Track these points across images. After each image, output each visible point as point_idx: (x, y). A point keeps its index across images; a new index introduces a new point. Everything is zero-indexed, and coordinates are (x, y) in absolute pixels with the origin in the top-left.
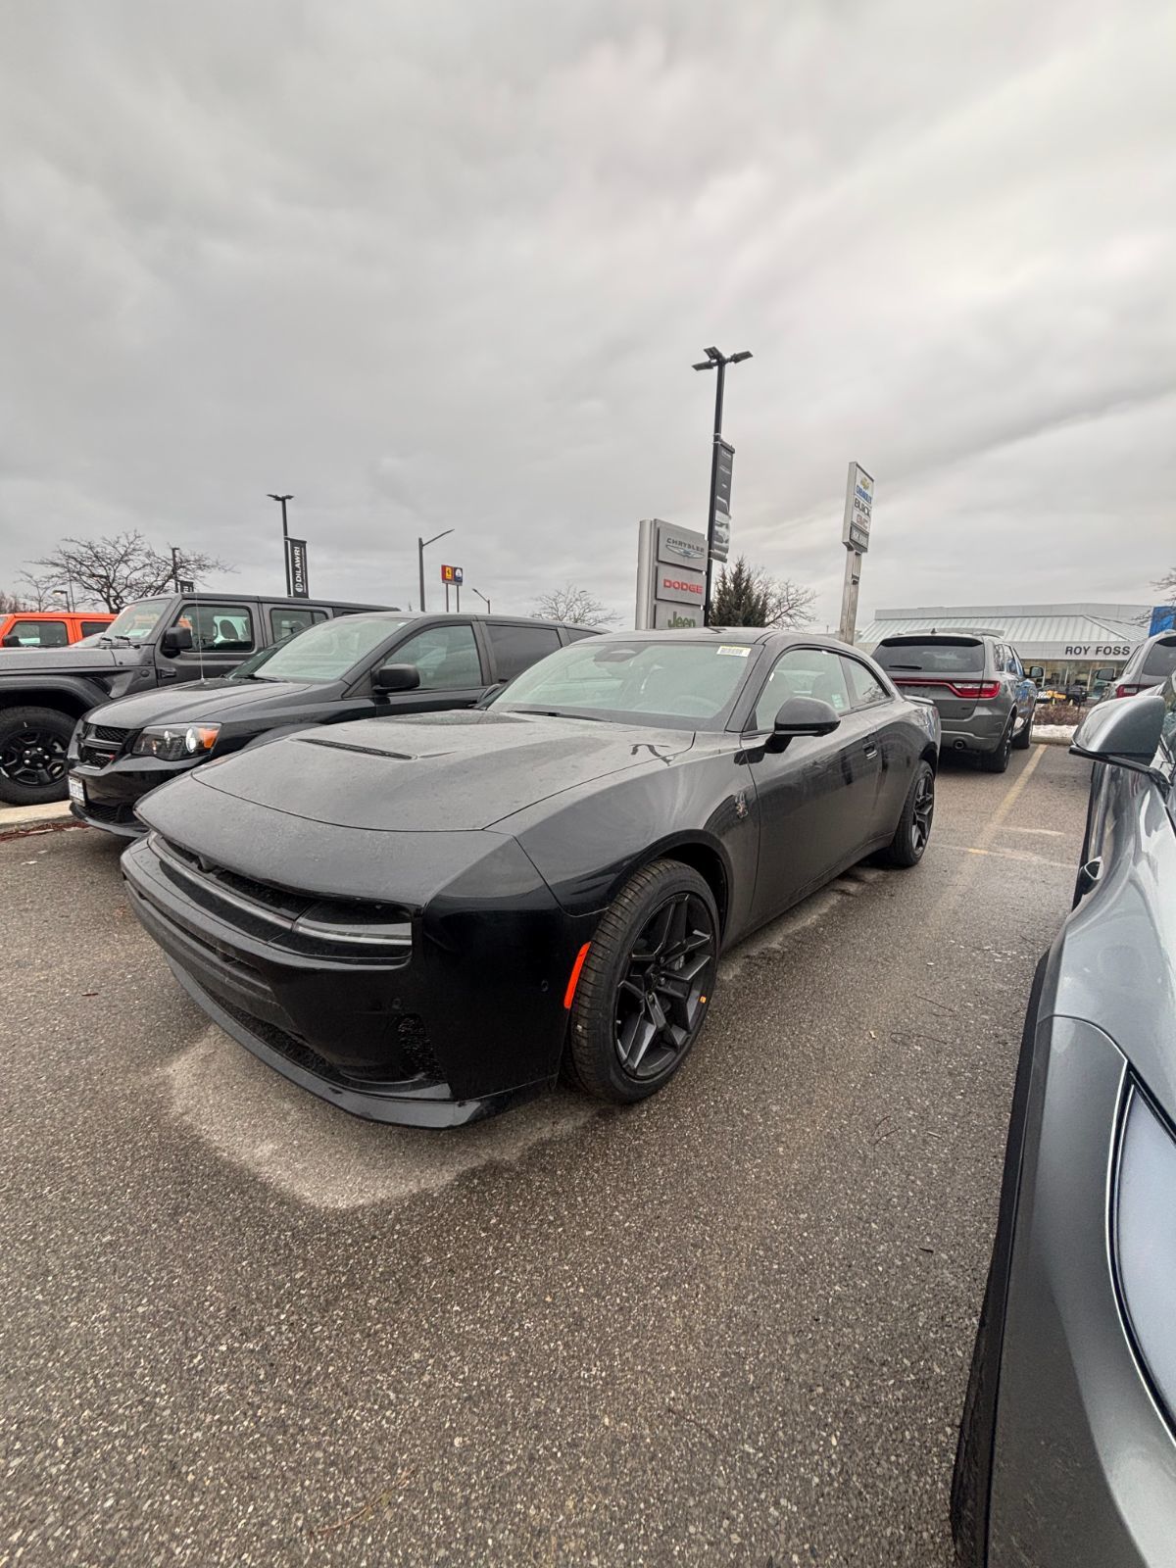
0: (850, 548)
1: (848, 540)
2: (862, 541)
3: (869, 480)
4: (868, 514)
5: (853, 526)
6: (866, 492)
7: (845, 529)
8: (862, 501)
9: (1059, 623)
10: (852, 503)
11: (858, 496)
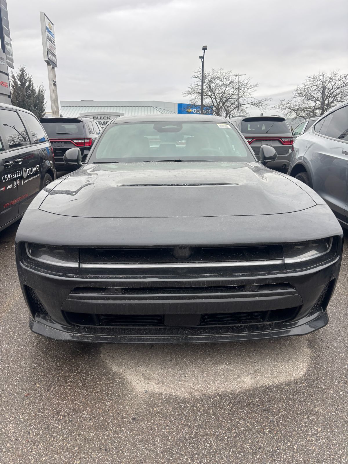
0: (48, 64)
1: (47, 59)
2: (53, 59)
3: (51, 25)
4: (54, 45)
5: (48, 51)
6: (51, 31)
7: (44, 52)
8: (50, 37)
9: (141, 109)
10: (45, 37)
11: (48, 33)
